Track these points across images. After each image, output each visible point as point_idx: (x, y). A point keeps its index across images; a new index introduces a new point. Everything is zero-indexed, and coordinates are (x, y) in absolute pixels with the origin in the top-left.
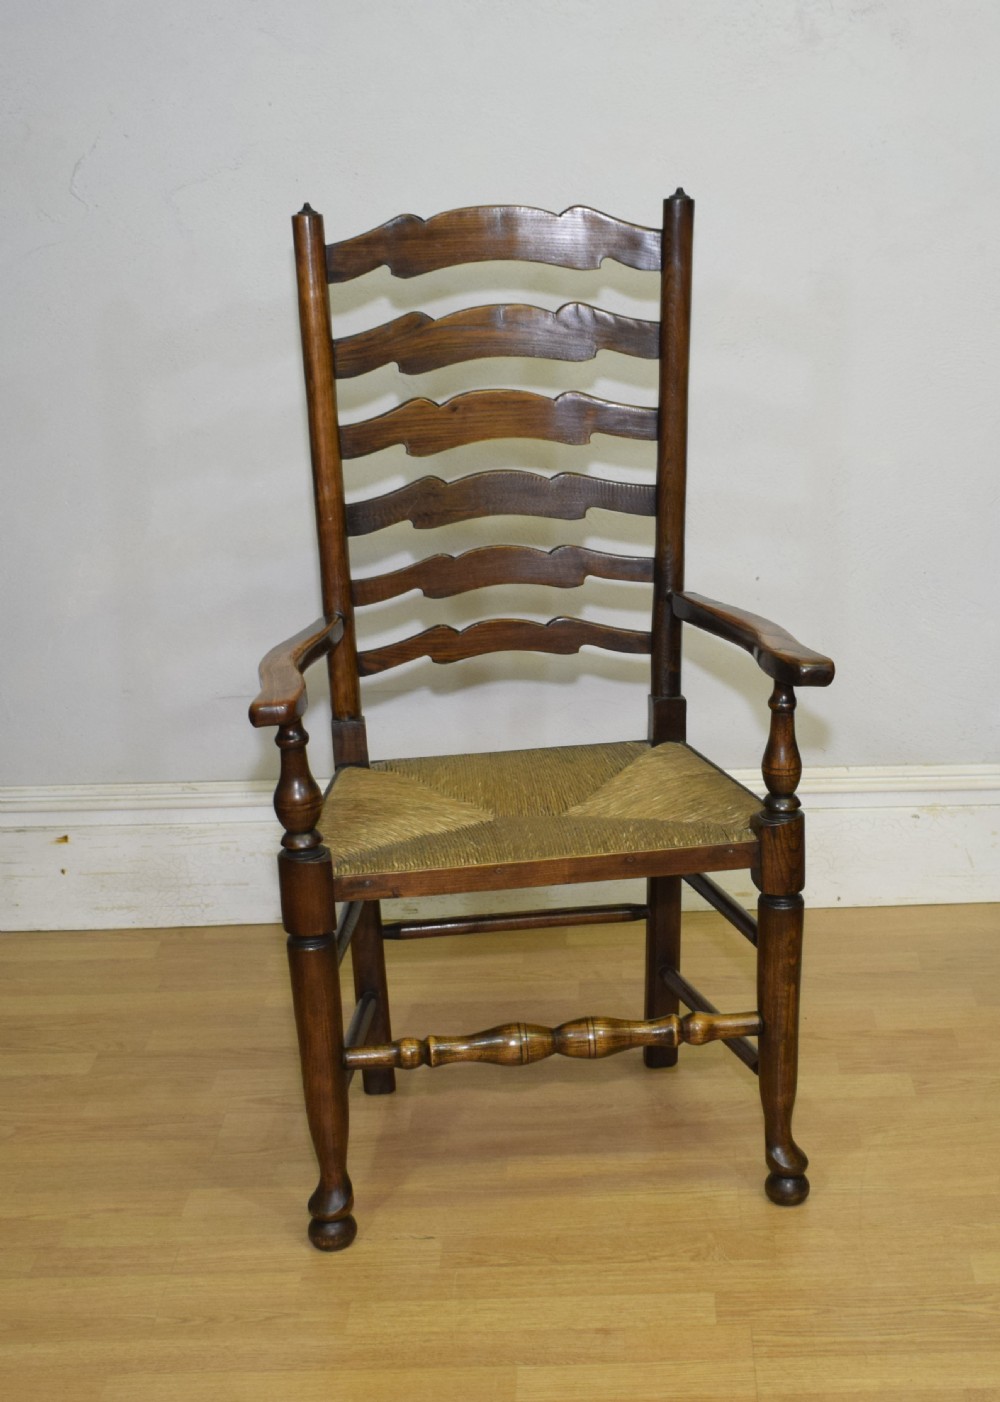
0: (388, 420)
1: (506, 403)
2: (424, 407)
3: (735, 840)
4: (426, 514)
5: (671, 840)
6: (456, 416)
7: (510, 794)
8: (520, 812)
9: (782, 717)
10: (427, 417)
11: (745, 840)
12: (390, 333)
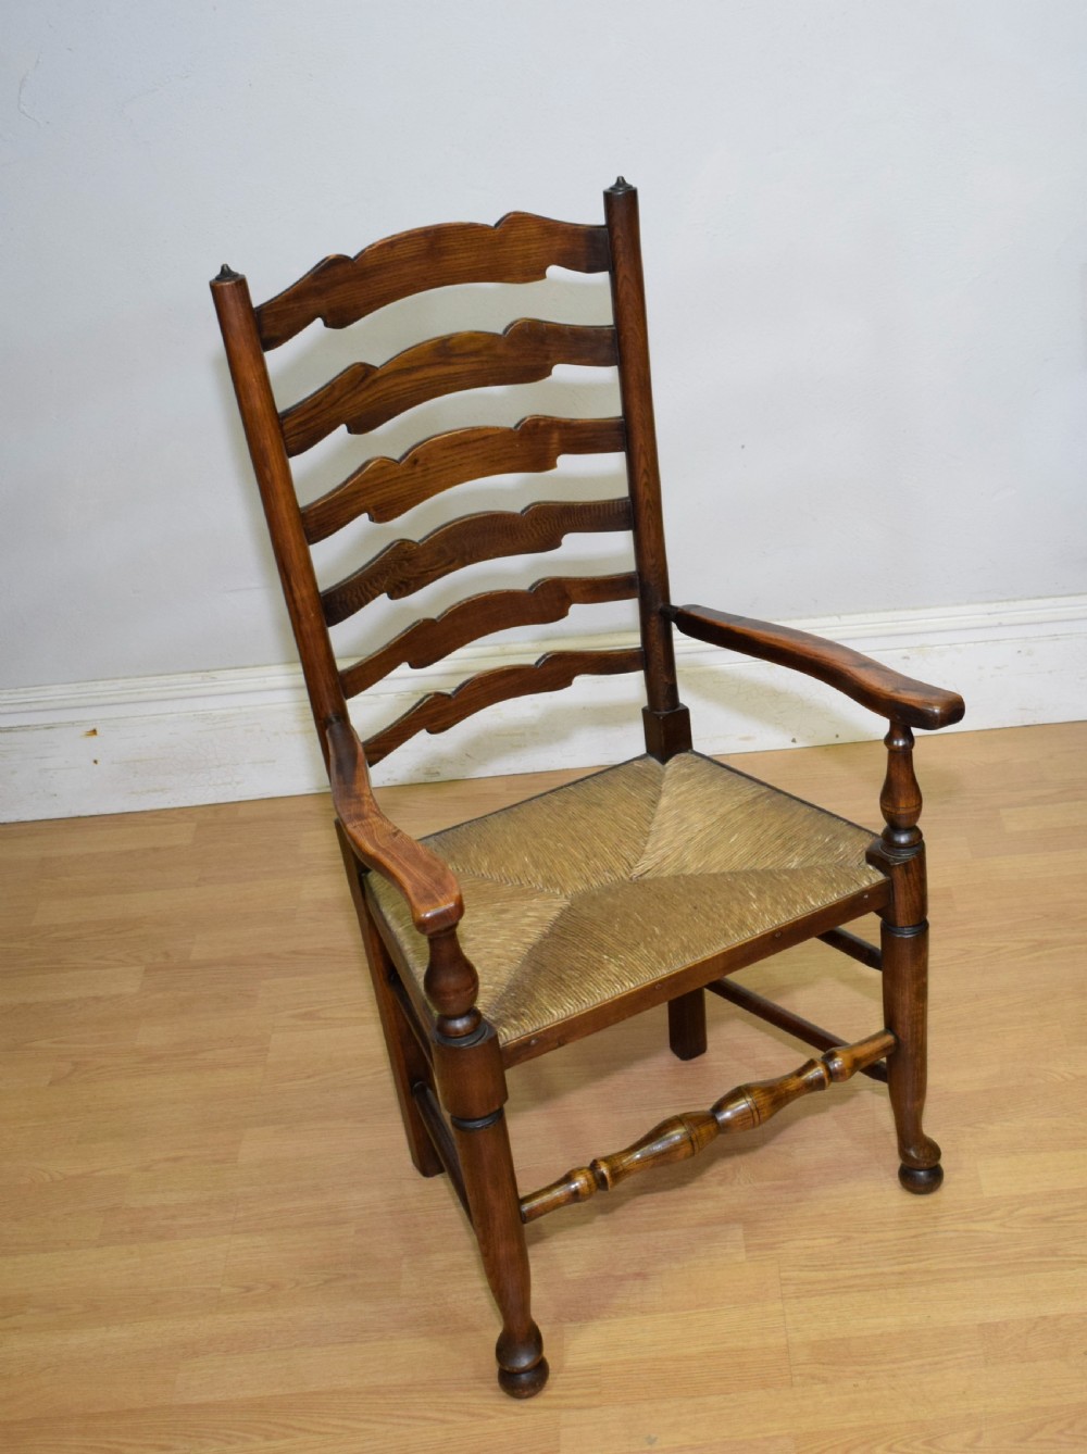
0: (350, 490)
1: (465, 443)
2: (383, 468)
3: (865, 884)
4: (402, 582)
5: (805, 901)
6: (418, 469)
7: (566, 864)
8: (587, 881)
9: (901, 755)
10: (388, 478)
11: (874, 881)
12: (337, 393)
